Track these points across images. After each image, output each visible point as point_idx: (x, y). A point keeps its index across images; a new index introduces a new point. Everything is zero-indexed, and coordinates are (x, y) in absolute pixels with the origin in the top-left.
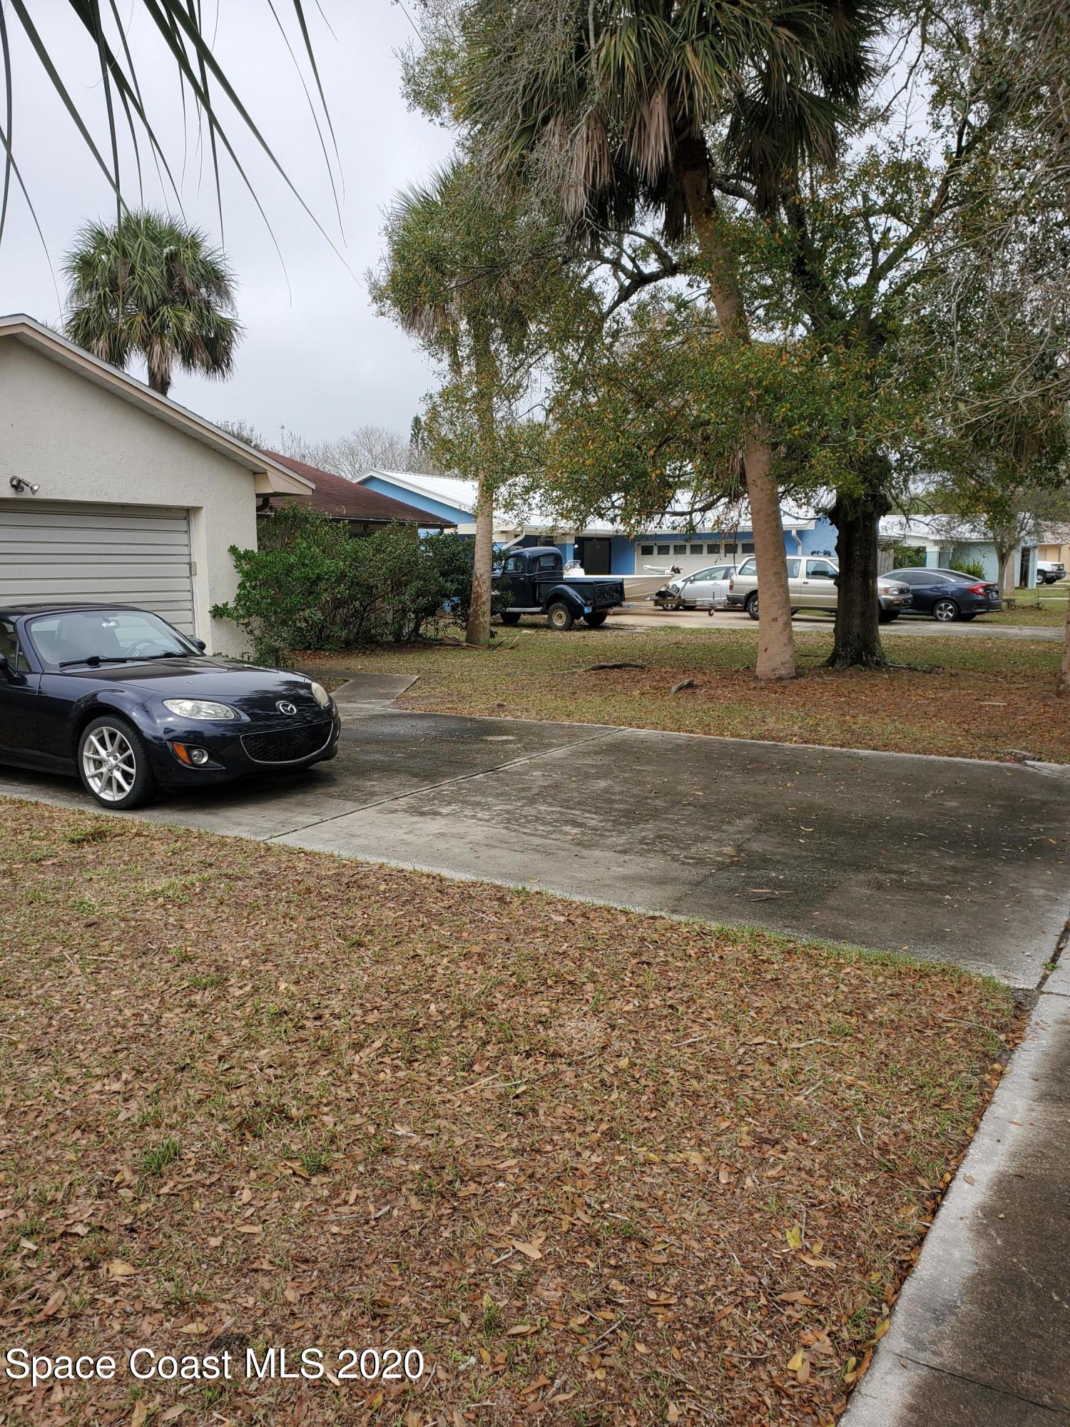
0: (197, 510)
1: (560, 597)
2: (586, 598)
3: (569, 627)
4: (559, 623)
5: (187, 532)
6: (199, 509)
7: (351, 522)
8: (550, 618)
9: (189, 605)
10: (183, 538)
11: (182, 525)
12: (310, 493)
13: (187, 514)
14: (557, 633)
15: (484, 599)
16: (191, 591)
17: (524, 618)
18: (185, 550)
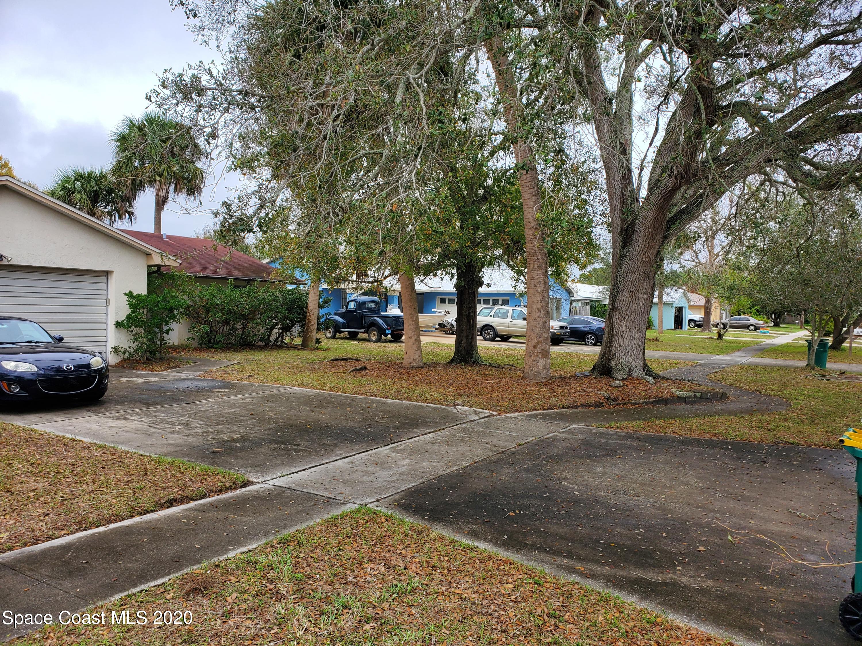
0: (112, 272)
1: (374, 324)
2: (388, 325)
3: (379, 340)
4: (374, 338)
5: (107, 283)
6: (113, 272)
7: (235, 279)
8: (369, 336)
9: (104, 321)
10: (104, 286)
11: (104, 280)
12: (178, 265)
13: (107, 274)
14: (373, 344)
15: (312, 323)
16: (106, 314)
18: (104, 292)
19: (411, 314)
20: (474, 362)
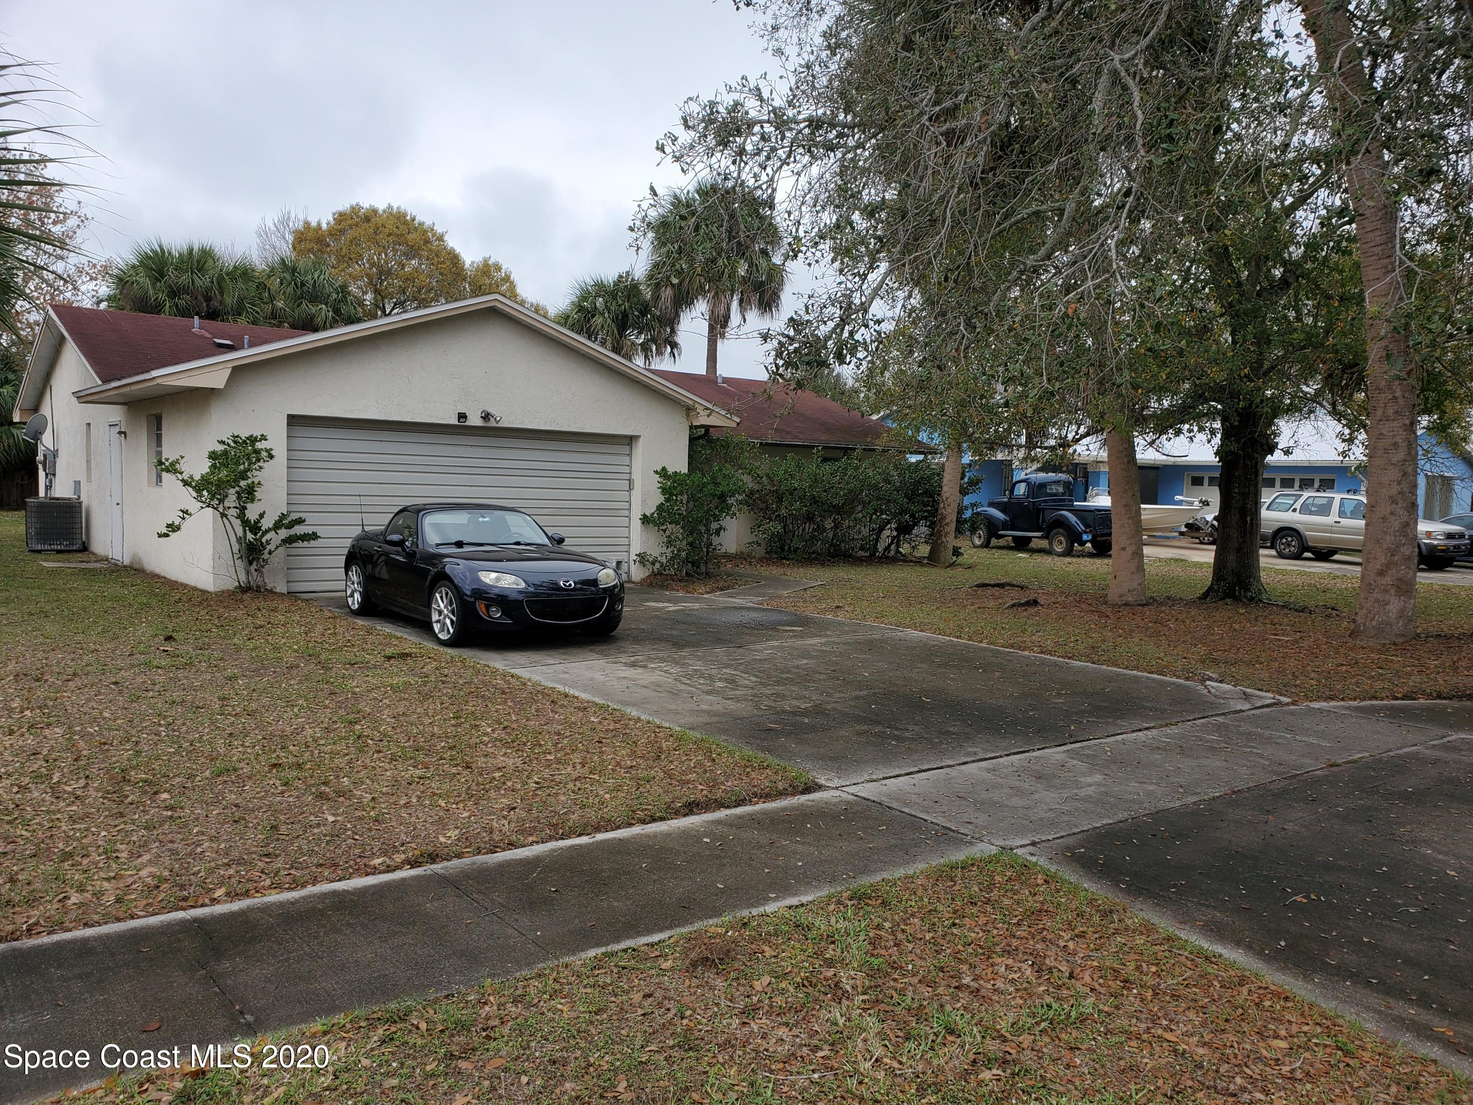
0: (637, 437)
1: (1061, 523)
2: (1087, 526)
3: (1069, 552)
4: (1059, 549)
5: (630, 455)
6: (638, 437)
7: (824, 448)
8: (1051, 544)
9: (626, 513)
10: (626, 460)
11: (625, 449)
12: (735, 425)
13: (630, 440)
14: (1056, 559)
15: (948, 520)
16: (629, 502)
17: (1034, 544)
18: (627, 470)
19: (1126, 506)
20: (1251, 599)
